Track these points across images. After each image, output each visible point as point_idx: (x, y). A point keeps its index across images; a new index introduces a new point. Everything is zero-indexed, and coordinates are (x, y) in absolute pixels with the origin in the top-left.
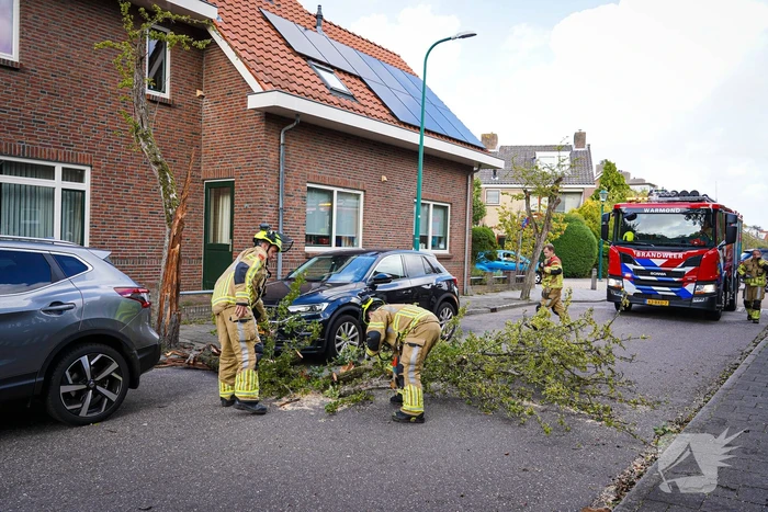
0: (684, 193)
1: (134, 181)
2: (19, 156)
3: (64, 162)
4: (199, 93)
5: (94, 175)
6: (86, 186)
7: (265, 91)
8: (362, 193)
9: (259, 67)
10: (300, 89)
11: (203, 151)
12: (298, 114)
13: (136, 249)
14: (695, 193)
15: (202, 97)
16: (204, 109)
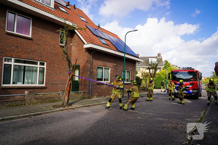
0: (188, 68)
1: (56, 65)
2: (30, 60)
3: (40, 61)
4: (71, 44)
5: (47, 64)
6: (45, 66)
7: (88, 44)
8: (110, 68)
9: (87, 38)
10: (96, 43)
11: (72, 58)
12: (96, 49)
13: (56, 82)
14: (191, 68)
15: (72, 45)
16: (73, 48)
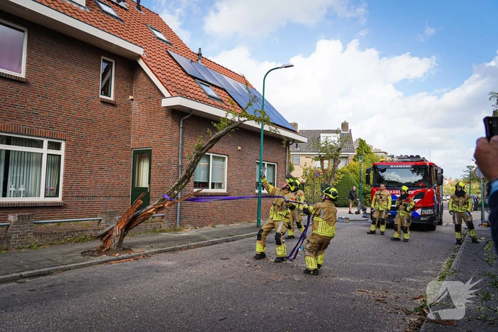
0: (412, 157)
1: (91, 149)
2: (22, 134)
3: (50, 138)
4: (131, 97)
5: (67, 146)
6: (62, 152)
7: (172, 96)
8: (226, 157)
9: (169, 83)
10: (192, 95)
11: (132, 131)
12: (191, 110)
13: (92, 190)
14: (418, 157)
15: (132, 100)
16: (133, 106)
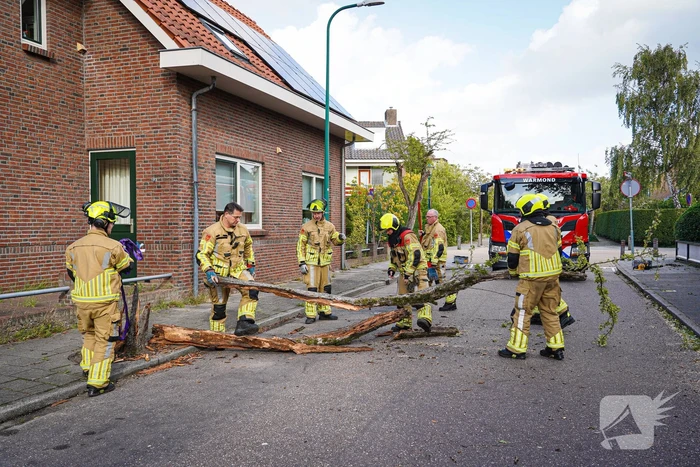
0: (549, 165)
4: (80, 47)
7: (182, 47)
8: (260, 165)
11: (87, 115)
14: (558, 164)
15: (83, 52)
16: (86, 66)
